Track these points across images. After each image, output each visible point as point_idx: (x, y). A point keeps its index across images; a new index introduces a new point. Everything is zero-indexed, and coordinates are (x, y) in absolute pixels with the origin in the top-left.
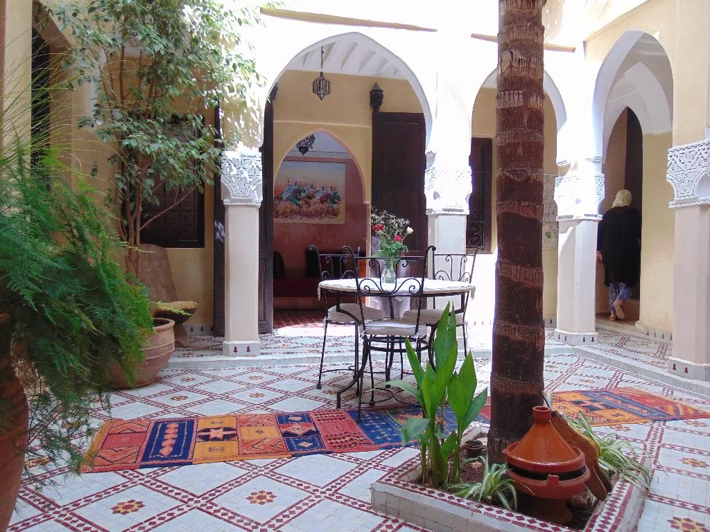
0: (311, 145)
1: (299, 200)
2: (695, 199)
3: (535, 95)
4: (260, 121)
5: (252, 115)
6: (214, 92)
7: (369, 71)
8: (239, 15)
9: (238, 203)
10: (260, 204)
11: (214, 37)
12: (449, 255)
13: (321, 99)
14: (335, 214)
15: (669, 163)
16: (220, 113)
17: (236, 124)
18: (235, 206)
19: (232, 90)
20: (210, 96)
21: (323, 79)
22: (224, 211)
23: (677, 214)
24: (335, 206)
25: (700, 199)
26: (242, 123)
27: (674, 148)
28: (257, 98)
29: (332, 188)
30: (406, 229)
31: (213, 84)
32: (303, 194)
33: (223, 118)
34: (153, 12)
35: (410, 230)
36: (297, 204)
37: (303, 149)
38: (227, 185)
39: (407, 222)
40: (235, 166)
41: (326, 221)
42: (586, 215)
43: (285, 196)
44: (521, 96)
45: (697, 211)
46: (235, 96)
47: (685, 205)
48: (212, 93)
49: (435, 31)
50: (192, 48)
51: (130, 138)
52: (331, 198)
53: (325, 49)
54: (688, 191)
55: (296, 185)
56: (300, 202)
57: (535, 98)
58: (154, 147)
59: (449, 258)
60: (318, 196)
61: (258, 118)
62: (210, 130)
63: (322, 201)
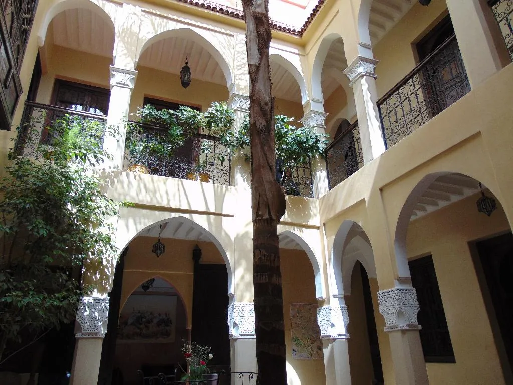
0: (151, 284)
1: (141, 324)
2: (397, 327)
3: (275, 275)
4: (111, 274)
5: (106, 270)
6: (80, 256)
7: (192, 236)
8: (104, 209)
9: (87, 336)
10: (104, 336)
11: (86, 220)
12: (241, 373)
13: (158, 256)
14: (168, 334)
15: (379, 302)
16: (83, 269)
17: (93, 277)
18: (84, 338)
19: (93, 253)
20: (77, 259)
21: (161, 243)
22: (75, 343)
23: (390, 335)
24: (168, 328)
25: (400, 326)
26: (98, 276)
27: (380, 292)
28: (111, 259)
29: (166, 314)
30: (208, 355)
31: (79, 251)
32: (144, 320)
33: (84, 272)
34: (44, 209)
35: (211, 356)
36: (139, 328)
37: (146, 287)
38: (80, 322)
39: (210, 349)
40: (88, 307)
41: (161, 340)
42: (338, 335)
43: (130, 321)
44: (266, 276)
45: (399, 334)
46: (96, 257)
47: (394, 330)
48: (78, 257)
49: (232, 216)
50: (68, 228)
51: (6, 296)
52: (166, 322)
53: (163, 225)
54: (392, 320)
55: (139, 313)
56: (142, 326)
57: (275, 277)
58: (26, 300)
59: (241, 375)
60: (155, 321)
61: (110, 272)
62: (72, 283)
63: (159, 324)
